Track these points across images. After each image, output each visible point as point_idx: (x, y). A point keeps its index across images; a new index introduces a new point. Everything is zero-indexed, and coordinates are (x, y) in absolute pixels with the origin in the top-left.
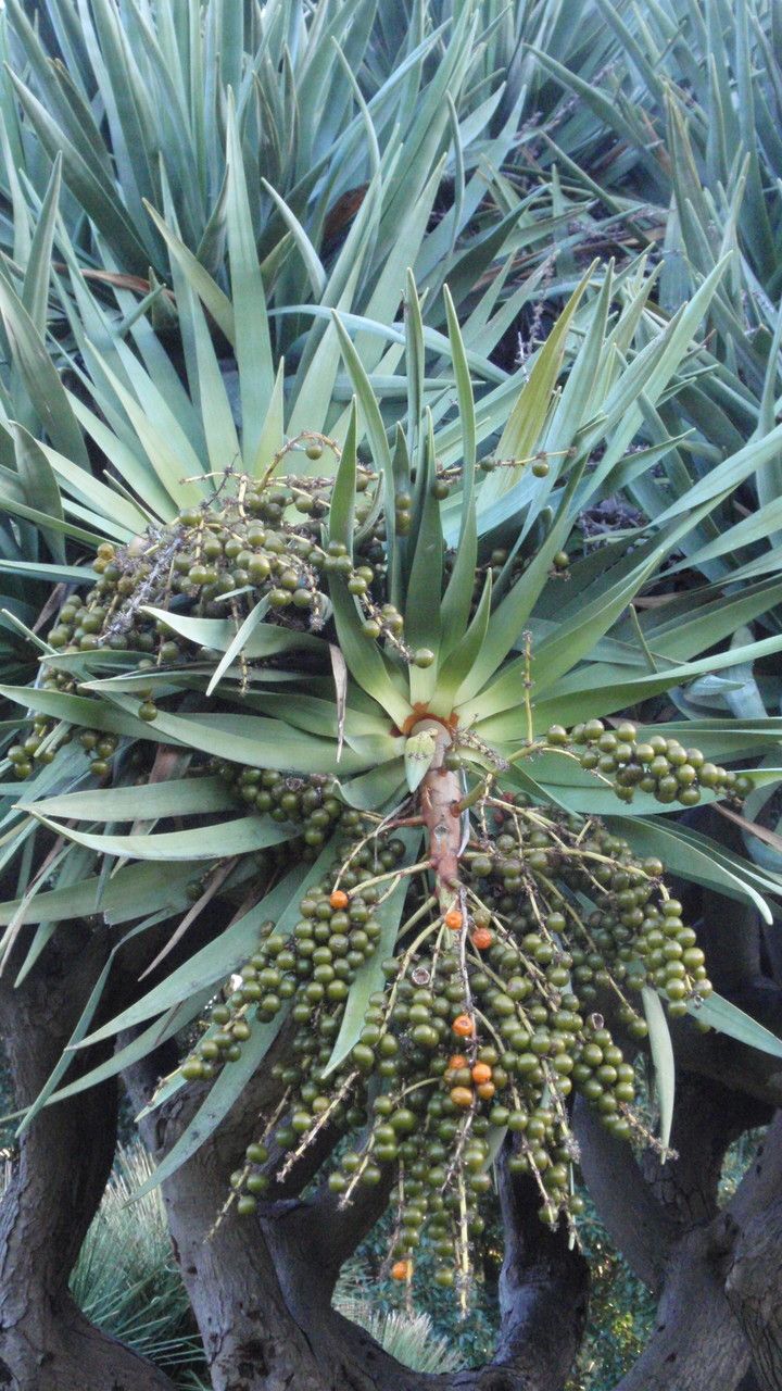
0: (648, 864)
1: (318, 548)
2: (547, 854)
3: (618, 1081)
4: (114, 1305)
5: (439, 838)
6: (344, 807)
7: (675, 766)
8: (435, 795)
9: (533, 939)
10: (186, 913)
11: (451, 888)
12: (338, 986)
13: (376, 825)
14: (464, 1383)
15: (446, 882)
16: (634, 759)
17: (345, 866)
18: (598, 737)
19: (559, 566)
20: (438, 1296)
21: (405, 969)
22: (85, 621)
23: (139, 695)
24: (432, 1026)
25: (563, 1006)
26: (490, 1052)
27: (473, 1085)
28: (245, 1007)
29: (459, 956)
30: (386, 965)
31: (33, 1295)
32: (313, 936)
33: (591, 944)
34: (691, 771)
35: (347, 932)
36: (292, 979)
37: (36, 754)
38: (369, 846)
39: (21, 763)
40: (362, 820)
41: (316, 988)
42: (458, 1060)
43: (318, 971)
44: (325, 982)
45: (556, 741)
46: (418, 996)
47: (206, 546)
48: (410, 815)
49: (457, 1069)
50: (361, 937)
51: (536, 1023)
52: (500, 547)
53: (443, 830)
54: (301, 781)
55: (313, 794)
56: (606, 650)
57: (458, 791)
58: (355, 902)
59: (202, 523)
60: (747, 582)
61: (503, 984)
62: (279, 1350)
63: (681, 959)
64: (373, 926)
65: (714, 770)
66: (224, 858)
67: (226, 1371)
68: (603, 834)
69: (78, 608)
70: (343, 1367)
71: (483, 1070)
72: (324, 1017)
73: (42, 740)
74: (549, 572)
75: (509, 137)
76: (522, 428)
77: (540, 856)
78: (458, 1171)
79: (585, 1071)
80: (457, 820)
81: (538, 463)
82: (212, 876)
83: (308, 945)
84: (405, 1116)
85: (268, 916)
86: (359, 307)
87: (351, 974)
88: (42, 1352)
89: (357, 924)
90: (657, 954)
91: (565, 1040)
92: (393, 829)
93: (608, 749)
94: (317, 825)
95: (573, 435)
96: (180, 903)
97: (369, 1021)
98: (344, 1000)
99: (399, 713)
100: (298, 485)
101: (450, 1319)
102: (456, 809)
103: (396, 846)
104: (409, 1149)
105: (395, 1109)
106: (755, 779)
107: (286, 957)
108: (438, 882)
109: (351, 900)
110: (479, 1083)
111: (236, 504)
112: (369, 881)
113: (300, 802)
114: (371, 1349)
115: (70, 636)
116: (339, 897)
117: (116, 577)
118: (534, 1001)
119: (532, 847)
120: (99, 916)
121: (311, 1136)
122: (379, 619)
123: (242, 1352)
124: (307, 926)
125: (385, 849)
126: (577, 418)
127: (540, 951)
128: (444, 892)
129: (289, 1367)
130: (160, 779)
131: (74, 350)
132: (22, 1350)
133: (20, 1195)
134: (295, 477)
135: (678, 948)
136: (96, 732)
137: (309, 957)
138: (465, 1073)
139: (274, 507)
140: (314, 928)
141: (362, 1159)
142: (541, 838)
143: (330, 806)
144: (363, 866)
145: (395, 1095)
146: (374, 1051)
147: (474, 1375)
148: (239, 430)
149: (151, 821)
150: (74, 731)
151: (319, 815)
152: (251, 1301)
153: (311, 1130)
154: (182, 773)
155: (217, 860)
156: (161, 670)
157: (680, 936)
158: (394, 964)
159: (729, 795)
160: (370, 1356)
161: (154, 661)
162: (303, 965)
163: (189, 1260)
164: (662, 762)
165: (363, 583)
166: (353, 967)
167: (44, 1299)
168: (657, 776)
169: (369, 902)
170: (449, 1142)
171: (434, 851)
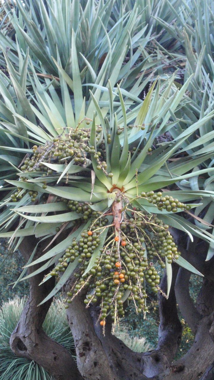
0: (165, 226)
1: (88, 147)
2: (141, 223)
3: (156, 279)
4: (60, 332)
5: (116, 219)
6: (92, 211)
7: (171, 203)
8: (115, 208)
9: (136, 244)
10: (55, 235)
11: (118, 231)
12: (89, 254)
13: (101, 215)
14: (147, 355)
15: (117, 229)
16: (161, 201)
17: (93, 225)
18: (152, 195)
19: (149, 151)
20: (152, 333)
21: (105, 250)
22: (30, 164)
23: (43, 183)
24: (110, 264)
25: (144, 261)
26: (124, 271)
27: (119, 279)
28: (67, 259)
29: (118, 248)
30: (100, 249)
31: (33, 329)
32: (83, 242)
33: (153, 245)
34: (175, 204)
35: (92, 241)
36: (78, 252)
37: (17, 196)
38: (99, 220)
39: (14, 199)
40: (97, 214)
41: (83, 255)
42: (116, 273)
43: (84, 250)
44: (86, 253)
45: (143, 196)
46: (107, 257)
47: (59, 147)
48: (110, 212)
49: (116, 275)
50: (95, 242)
51: (136, 264)
52: (134, 147)
53: (117, 217)
54: (83, 204)
55: (85, 207)
56: (161, 172)
57: (121, 207)
58: (94, 234)
59: (58, 141)
60: (197, 156)
61: (129, 255)
62: (93, 344)
63: (171, 250)
64: (98, 240)
65: (180, 204)
66: (65, 222)
67: (79, 349)
68: (156, 218)
69: (29, 161)
70: (113, 350)
71: (122, 276)
72: (85, 261)
73: (19, 193)
74: (147, 153)
75: (148, 38)
76: (141, 117)
77: (139, 223)
78: (115, 299)
79: (148, 276)
80: (121, 214)
81: (142, 127)
82: (62, 226)
83: (82, 244)
84: (103, 286)
85: (75, 236)
86: (104, 85)
87: (92, 251)
88: (35, 343)
89: (94, 239)
90: (165, 248)
91: (142, 269)
92: (106, 216)
93: (155, 198)
94: (86, 215)
95: (151, 119)
96: (54, 233)
97: (96, 263)
98: (90, 257)
99: (109, 187)
100: (84, 131)
101: (155, 340)
102: (120, 211)
103: (106, 220)
104: (104, 294)
105: (101, 284)
106: (191, 206)
107: (77, 247)
108: (115, 229)
109: (93, 233)
110: (121, 279)
111: (69, 135)
112: (99, 228)
113: (82, 209)
114: (123, 346)
115: (26, 168)
116: (90, 232)
117: (37, 154)
118: (136, 259)
119: (138, 221)
120: (34, 235)
121: (80, 290)
122: (101, 165)
123: (84, 345)
124: (82, 240)
125: (103, 221)
126: (152, 115)
127: (137, 247)
128: (116, 232)
129: (95, 348)
130: (49, 203)
131: (34, 94)
132: (30, 342)
133: (30, 303)
134: (84, 129)
135: (170, 247)
136: (32, 191)
137: (82, 247)
138: (117, 276)
139: (79, 136)
140: (84, 240)
141: (92, 296)
142: (140, 219)
143: (89, 210)
144: (98, 225)
145: (101, 281)
146: (96, 270)
147: (150, 353)
148: (74, 114)
149: (46, 213)
150: (27, 191)
151: (86, 212)
152: (86, 332)
153: (80, 289)
154: (55, 201)
155: (64, 222)
156: (48, 177)
157: (171, 244)
158: (102, 249)
159: (185, 210)
160: (123, 347)
161: (46, 174)
162: (81, 249)
163: (71, 321)
164: (168, 202)
165: (98, 156)
166: (93, 249)
167: (35, 330)
168: (166, 205)
169: (97, 234)
170: (114, 292)
171: (114, 222)
